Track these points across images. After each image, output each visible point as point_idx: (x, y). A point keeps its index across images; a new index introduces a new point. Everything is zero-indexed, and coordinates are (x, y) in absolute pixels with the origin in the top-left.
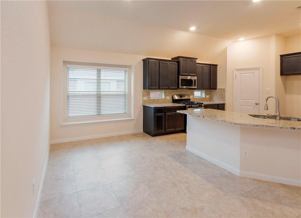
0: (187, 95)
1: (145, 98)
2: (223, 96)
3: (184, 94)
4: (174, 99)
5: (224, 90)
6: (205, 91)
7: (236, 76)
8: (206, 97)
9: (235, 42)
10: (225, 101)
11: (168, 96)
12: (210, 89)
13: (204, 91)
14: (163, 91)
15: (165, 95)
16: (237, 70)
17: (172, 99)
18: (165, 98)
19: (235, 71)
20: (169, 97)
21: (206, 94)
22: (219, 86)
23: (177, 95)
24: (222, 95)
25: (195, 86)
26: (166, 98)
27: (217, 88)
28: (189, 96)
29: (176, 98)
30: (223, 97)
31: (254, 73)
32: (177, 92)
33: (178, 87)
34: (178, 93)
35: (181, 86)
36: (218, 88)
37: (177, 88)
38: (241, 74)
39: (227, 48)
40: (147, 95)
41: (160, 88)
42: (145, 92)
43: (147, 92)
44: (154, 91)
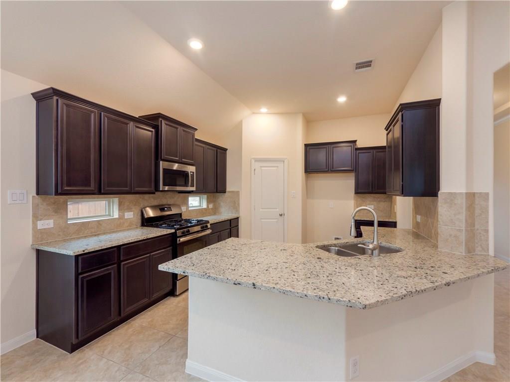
0: (174, 205)
1: (47, 224)
2: (237, 205)
3: (169, 203)
4: (146, 217)
5: (237, 193)
6: (208, 198)
7: (255, 170)
8: (208, 206)
9: (254, 113)
10: (239, 213)
11: (129, 209)
12: (217, 192)
13: (206, 196)
14: (116, 200)
15: (120, 210)
16: (257, 160)
17: (139, 217)
18: (121, 217)
19: (253, 161)
20: (132, 213)
21: (208, 202)
22: (230, 187)
23: (153, 207)
24: (235, 203)
25: (193, 186)
26: (124, 215)
27: (227, 190)
28: (179, 206)
29: (150, 213)
30: (236, 206)
31: (278, 167)
32: (152, 200)
33: (157, 189)
34: (156, 203)
35: (164, 185)
36: (228, 189)
37: (153, 189)
38: (261, 167)
39: (242, 121)
40: (56, 211)
41: (102, 191)
42: (45, 204)
43: (54, 203)
44: (82, 198)
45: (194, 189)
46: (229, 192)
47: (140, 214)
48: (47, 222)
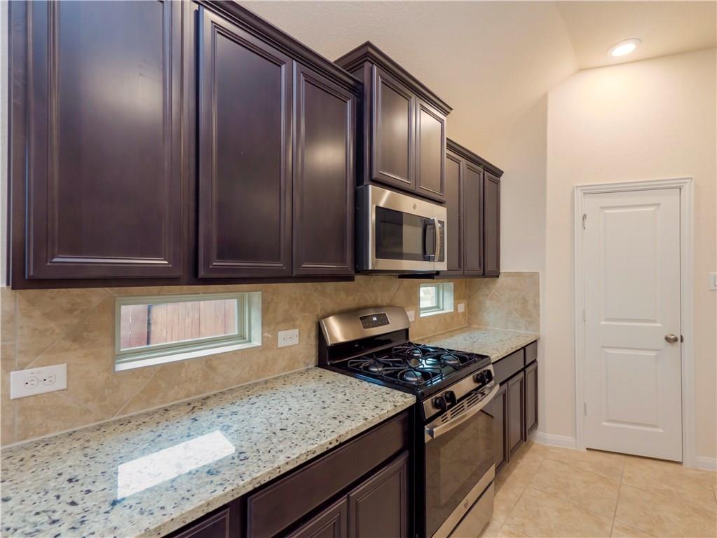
2: (530, 307)
3: (379, 302)
4: (330, 343)
5: (533, 278)
6: (455, 286)
7: (585, 217)
8: (456, 309)
9: (581, 70)
10: (539, 332)
11: (289, 322)
12: (484, 275)
13: (452, 284)
14: (255, 295)
15: (265, 323)
16: (590, 192)
17: (313, 341)
18: (269, 344)
19: (579, 195)
20: (296, 331)
21: (457, 299)
22: (508, 264)
23: (345, 314)
24: (525, 301)
25: (443, 260)
26: (276, 339)
27: (501, 271)
29: (337, 332)
30: (528, 309)
31: (658, 205)
32: (343, 295)
34: (350, 302)
36: (504, 268)
38: (603, 208)
39: (545, 97)
40: (77, 337)
41: (202, 273)
42: (37, 313)
43: (70, 311)
44: (159, 294)
45: (442, 266)
46: (509, 274)
47: (314, 333)
48: (46, 371)
